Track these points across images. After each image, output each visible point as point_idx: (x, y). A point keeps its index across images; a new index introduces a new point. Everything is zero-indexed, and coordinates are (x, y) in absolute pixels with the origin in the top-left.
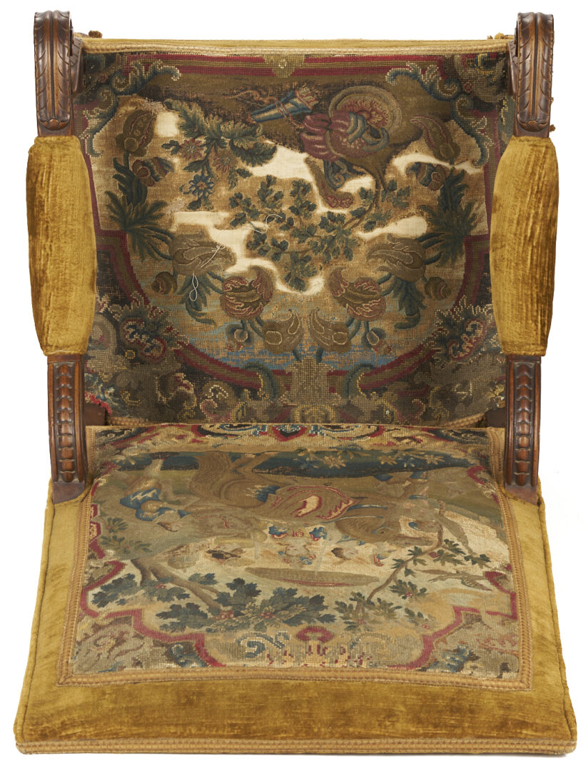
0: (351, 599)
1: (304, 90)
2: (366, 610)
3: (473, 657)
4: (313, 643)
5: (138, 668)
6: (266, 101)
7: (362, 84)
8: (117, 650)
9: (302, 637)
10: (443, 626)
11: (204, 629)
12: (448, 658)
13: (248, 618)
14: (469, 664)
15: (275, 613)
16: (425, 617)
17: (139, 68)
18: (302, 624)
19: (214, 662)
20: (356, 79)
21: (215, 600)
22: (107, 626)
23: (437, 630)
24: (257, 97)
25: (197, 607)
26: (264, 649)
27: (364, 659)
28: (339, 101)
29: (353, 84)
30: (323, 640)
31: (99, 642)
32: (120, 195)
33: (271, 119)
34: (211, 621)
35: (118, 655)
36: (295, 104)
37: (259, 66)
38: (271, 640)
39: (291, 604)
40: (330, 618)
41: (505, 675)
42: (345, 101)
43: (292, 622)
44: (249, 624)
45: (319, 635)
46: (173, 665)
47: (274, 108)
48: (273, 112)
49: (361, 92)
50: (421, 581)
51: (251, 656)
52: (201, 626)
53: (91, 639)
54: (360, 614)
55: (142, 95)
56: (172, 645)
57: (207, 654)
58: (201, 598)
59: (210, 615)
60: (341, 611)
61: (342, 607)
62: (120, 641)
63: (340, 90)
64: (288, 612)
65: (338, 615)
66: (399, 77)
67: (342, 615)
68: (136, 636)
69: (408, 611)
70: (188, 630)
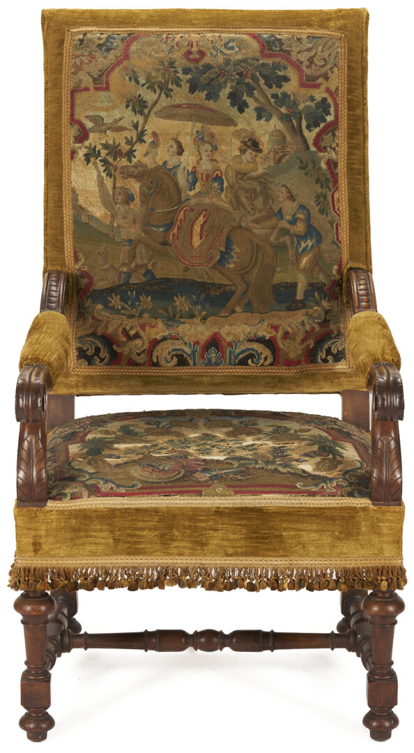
0: (172, 91)
1: (203, 480)
2: (163, 81)
3: (100, 46)
4: (195, 49)
5: (299, 37)
6: (232, 476)
7: (160, 483)
8: (312, 53)
9: (202, 54)
10: (117, 70)
11: (261, 62)
12: (115, 44)
13: (234, 71)
14: (102, 42)
15: (219, 75)
16: (127, 78)
17: (328, 488)
18: (202, 66)
19: (255, 36)
20: (163, 484)
21: (255, 89)
22: (319, 76)
23: (121, 66)
24: (239, 477)
25: (266, 84)
26: (225, 45)
27: (164, 40)
28: (175, 476)
29: (166, 482)
30: (190, 53)
31: (323, 63)
32: (338, 448)
33: (228, 469)
34: (257, 68)
35: (311, 48)
36: (209, 474)
37: (237, 489)
38: (221, 52)
39: (209, 84)
40: (186, 71)
41: (81, 37)
42: (172, 475)
43: (208, 67)
44: (234, 65)
45: (192, 56)
46: (278, 37)
47: (225, 473)
48: (226, 471)
49: (160, 479)
50: (129, 117)
51: (232, 40)
52: (263, 65)
53: (329, 66)
54: (167, 76)
55: (326, 477)
56: (279, 51)
57: (258, 42)
58: (264, 93)
59: (258, 74)
60: (178, 78)
61: (177, 82)
62: (311, 60)
63: (176, 479)
64: (211, 76)
65: (180, 75)
66: (131, 485)
67: (178, 75)
68: (302, 63)
69: (137, 82)
70: (270, 61)
